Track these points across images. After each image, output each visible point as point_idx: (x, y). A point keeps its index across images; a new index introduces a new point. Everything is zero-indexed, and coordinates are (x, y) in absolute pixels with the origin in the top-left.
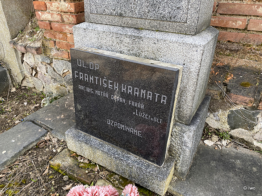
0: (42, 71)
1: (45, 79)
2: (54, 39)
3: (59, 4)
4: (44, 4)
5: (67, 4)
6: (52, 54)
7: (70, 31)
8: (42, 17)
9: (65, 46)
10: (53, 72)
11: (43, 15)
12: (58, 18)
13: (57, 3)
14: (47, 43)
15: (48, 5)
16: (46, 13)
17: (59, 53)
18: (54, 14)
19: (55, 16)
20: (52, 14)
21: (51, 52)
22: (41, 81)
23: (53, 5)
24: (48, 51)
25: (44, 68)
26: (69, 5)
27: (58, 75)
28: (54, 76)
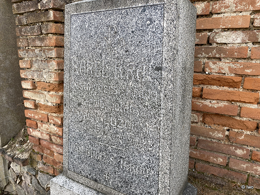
0: (26, 181)
1: (28, 190)
2: (42, 153)
3: (49, 126)
4: (35, 124)
5: (56, 128)
6: (39, 167)
7: (57, 150)
8: (33, 133)
9: (51, 162)
10: (37, 184)
11: (34, 132)
12: (47, 137)
13: (47, 125)
14: (34, 156)
15: (39, 125)
16: (36, 131)
17: (45, 167)
18: (43, 133)
19: (45, 135)
20: (42, 133)
21: (37, 165)
22: (24, 191)
23: (43, 126)
24: (35, 163)
25: (29, 178)
26: (58, 129)
27: (42, 188)
28: (38, 188)
